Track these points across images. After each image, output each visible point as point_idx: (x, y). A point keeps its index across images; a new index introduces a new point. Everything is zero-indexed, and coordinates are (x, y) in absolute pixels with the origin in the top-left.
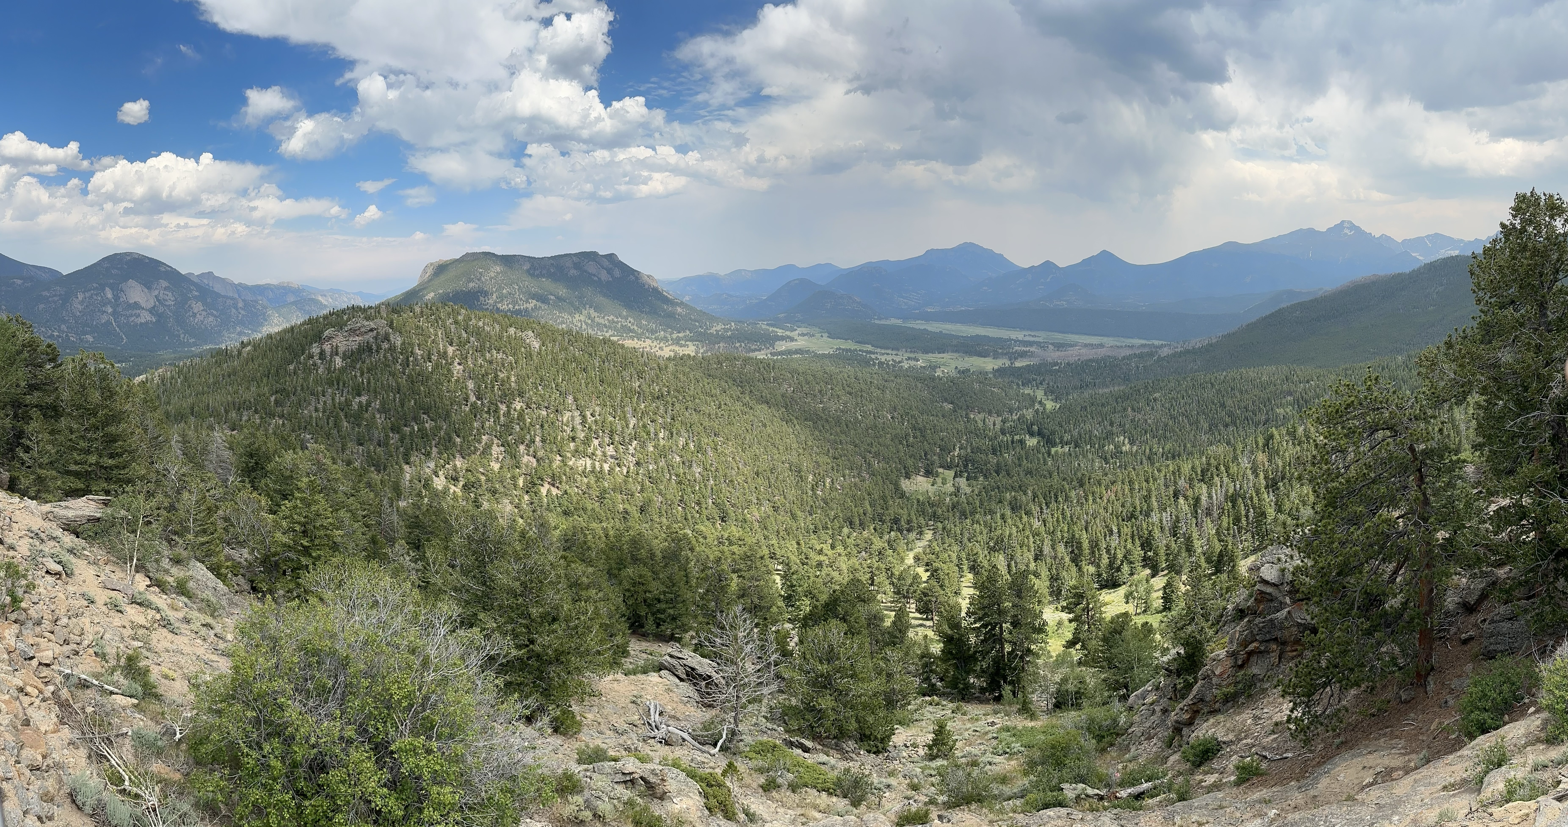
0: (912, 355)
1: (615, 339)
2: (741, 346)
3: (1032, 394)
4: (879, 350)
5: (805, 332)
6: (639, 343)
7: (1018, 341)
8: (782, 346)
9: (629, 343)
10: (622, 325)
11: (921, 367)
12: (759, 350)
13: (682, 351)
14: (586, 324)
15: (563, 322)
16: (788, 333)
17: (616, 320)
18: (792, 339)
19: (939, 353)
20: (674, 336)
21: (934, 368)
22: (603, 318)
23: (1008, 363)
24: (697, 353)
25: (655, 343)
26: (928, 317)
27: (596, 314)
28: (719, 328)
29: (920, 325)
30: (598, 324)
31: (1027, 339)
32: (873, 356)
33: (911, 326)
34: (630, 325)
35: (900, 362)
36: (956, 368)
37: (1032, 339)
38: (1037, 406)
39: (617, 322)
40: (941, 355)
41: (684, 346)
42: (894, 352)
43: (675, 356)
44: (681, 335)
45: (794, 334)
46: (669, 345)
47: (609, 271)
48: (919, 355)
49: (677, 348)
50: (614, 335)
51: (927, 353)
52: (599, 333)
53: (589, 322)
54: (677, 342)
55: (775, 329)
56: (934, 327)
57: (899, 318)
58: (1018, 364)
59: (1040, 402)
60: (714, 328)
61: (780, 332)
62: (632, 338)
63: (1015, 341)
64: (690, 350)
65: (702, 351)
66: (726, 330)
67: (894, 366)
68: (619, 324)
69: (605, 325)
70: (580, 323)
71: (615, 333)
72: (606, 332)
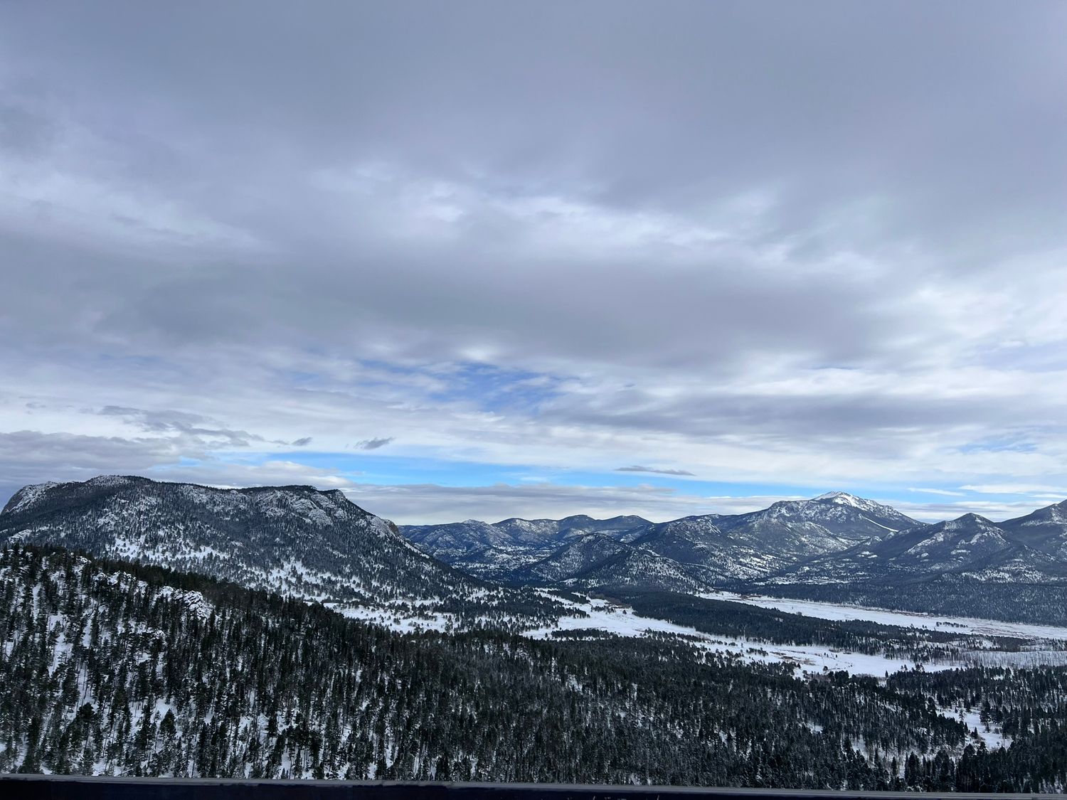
0: (757, 646)
1: (330, 605)
2: (511, 620)
3: (958, 719)
4: (707, 635)
5: (601, 606)
6: (366, 612)
7: (927, 631)
8: (566, 623)
9: (351, 613)
10: (342, 586)
11: (771, 664)
12: (537, 627)
13: (426, 625)
14: (289, 583)
15: (251, 580)
16: (577, 606)
17: (333, 579)
18: (583, 614)
19: (798, 644)
20: (418, 603)
21: (790, 667)
22: (316, 575)
23: (911, 666)
24: (448, 628)
25: (389, 613)
26: (779, 592)
27: (304, 570)
29: (766, 603)
30: (306, 583)
31: (942, 629)
32: (698, 645)
33: (753, 603)
34: (353, 586)
35: (738, 655)
36: (826, 668)
37: (950, 630)
38: (969, 741)
39: (335, 583)
40: (802, 648)
41: (432, 618)
42: (730, 640)
43: (417, 633)
44: (427, 603)
45: (585, 608)
46: (409, 617)
47: (329, 512)
48: (768, 647)
49: (420, 621)
50: (328, 601)
51: (780, 643)
52: (307, 597)
53: (294, 580)
54: (421, 611)
55: (560, 599)
56: (788, 606)
57: (735, 593)
58: (930, 668)
59: (975, 735)
60: (474, 595)
61: (567, 604)
62: (356, 605)
63: (922, 632)
64: (439, 623)
65: (455, 626)
66: (491, 598)
67: (729, 661)
68: (339, 585)
69: (317, 586)
70: (278, 582)
71: (332, 598)
72: (318, 595)
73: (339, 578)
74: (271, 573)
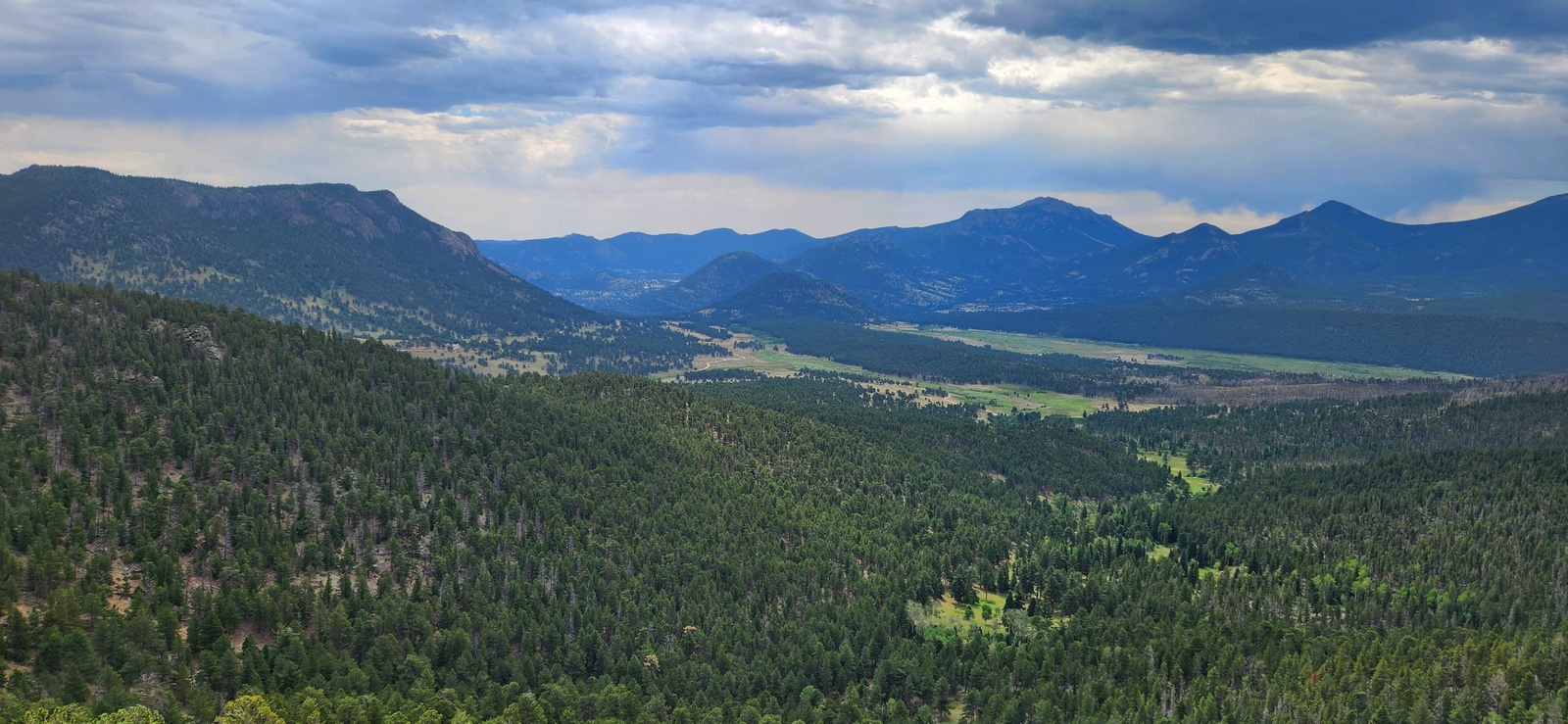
0: (935, 386)
1: (391, 343)
2: (631, 361)
3: (1161, 463)
4: (876, 375)
5: (747, 341)
6: (440, 351)
7: (1137, 365)
8: (704, 363)
9: (419, 352)
10: (405, 319)
11: (950, 406)
12: (665, 369)
13: (522, 367)
14: (329, 314)
15: (275, 312)
16: (716, 341)
17: (392, 309)
18: (724, 352)
19: (984, 383)
20: (509, 341)
21: (973, 409)
22: (367, 304)
23: (1113, 405)
24: (550, 370)
25: (471, 353)
26: (964, 322)
27: (351, 298)
28: (591, 329)
29: (949, 335)
30: (355, 315)
31: (1153, 362)
32: (864, 385)
33: (935, 336)
34: (419, 318)
35: (912, 397)
36: (1014, 410)
37: (1164, 363)
38: (1171, 486)
39: (396, 314)
40: (987, 388)
41: (529, 357)
42: (902, 380)
43: (510, 377)
44: (521, 339)
45: (728, 344)
46: (499, 357)
47: (380, 220)
48: (948, 386)
49: (513, 363)
50: (388, 337)
51: (961, 382)
52: (358, 333)
53: (337, 311)
54: (513, 352)
55: (695, 334)
56: (974, 339)
57: (912, 323)
58: (1134, 408)
59: (1178, 479)
60: (584, 330)
61: (702, 338)
62: (426, 343)
63: (1130, 366)
64: (539, 365)
65: (561, 366)
66: (607, 333)
67: (902, 403)
68: (400, 317)
69: (370, 319)
70: (315, 313)
71: (392, 333)
72: (373, 330)
73: (401, 309)
74: (304, 302)
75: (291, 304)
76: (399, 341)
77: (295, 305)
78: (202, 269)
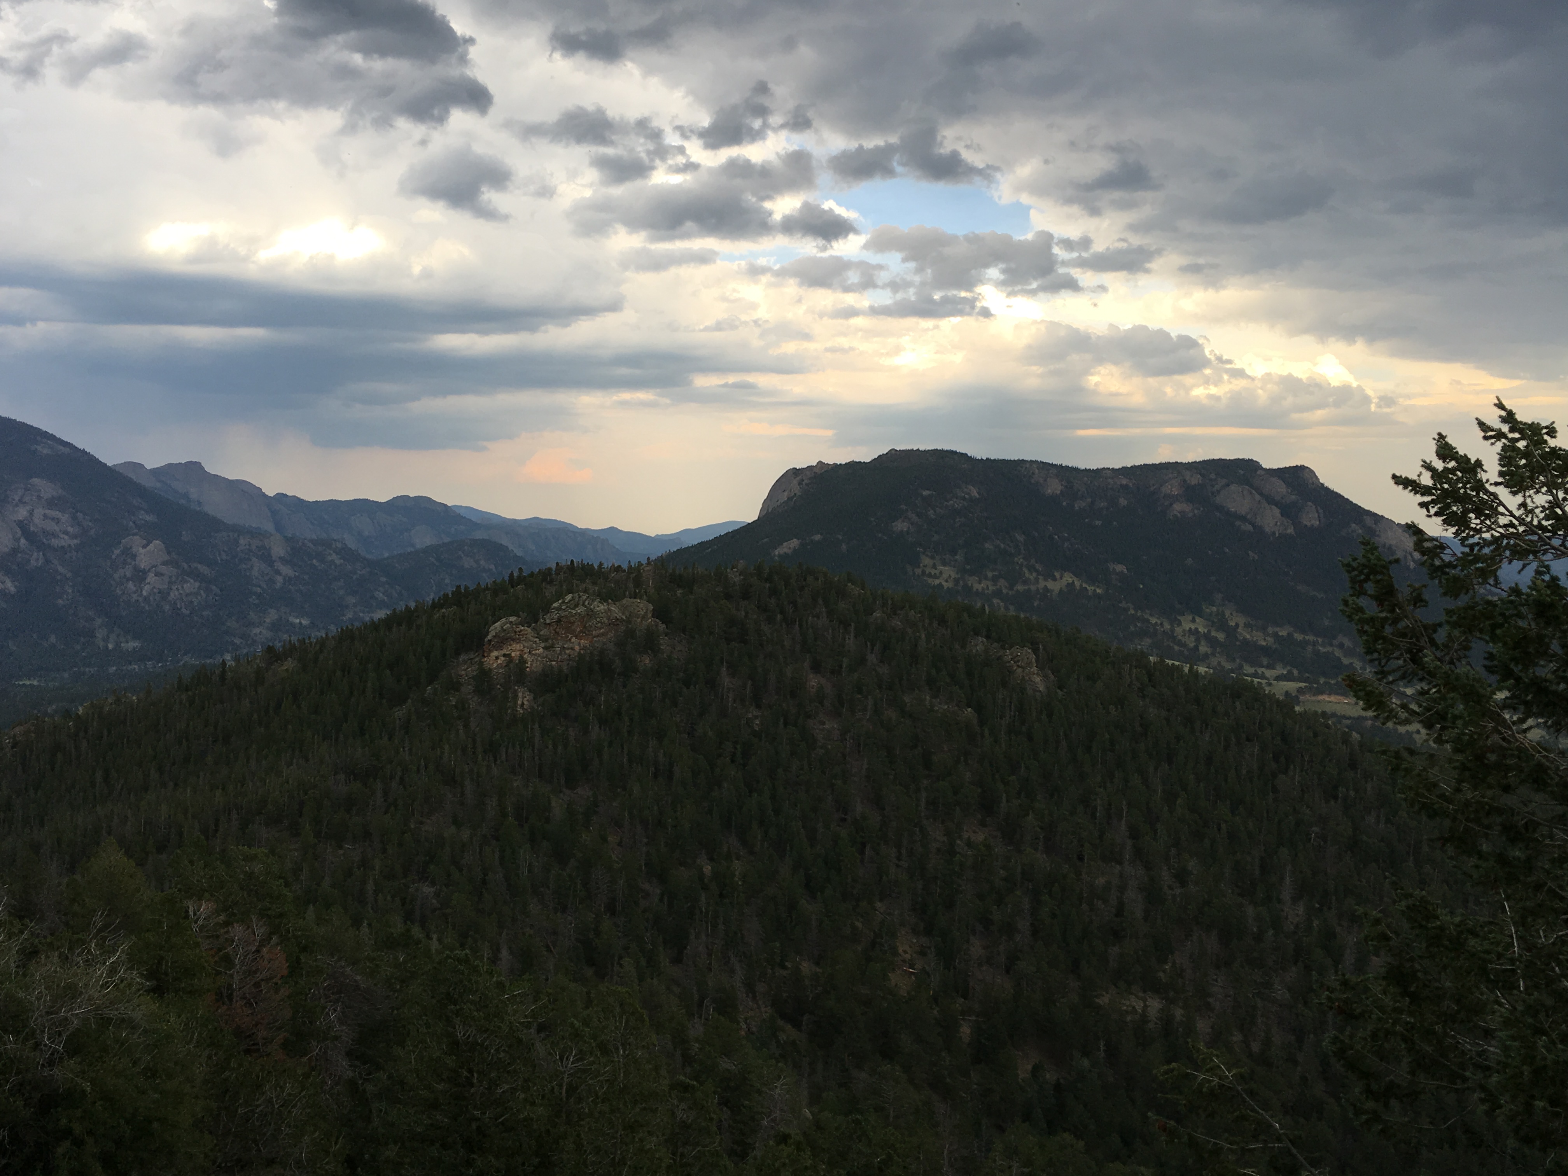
10: (1316, 652)
14: (1213, 642)
17: (1298, 637)
22: (1264, 629)
27: (1242, 620)
30: (1246, 644)
39: (1302, 645)
47: (1288, 511)
53: (1221, 636)
68: (1310, 648)
69: (1266, 651)
70: (1193, 638)
71: (1296, 672)
72: (1270, 667)
73: (1310, 638)
74: (1180, 624)
75: (1162, 624)
76: (1303, 685)
77: (1167, 626)
78: (1057, 575)
